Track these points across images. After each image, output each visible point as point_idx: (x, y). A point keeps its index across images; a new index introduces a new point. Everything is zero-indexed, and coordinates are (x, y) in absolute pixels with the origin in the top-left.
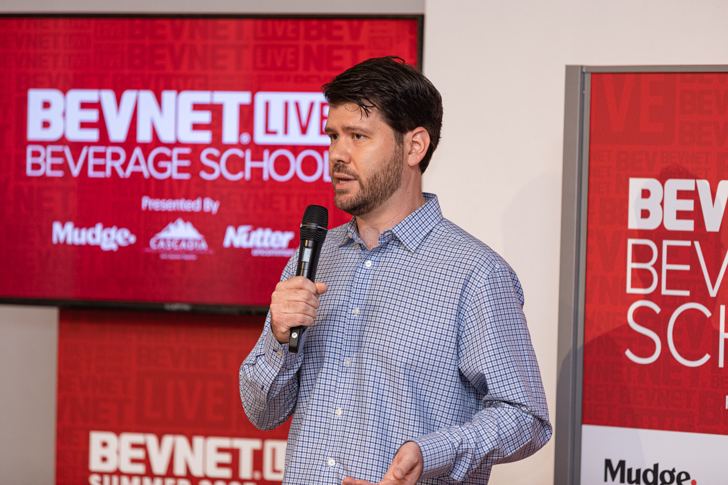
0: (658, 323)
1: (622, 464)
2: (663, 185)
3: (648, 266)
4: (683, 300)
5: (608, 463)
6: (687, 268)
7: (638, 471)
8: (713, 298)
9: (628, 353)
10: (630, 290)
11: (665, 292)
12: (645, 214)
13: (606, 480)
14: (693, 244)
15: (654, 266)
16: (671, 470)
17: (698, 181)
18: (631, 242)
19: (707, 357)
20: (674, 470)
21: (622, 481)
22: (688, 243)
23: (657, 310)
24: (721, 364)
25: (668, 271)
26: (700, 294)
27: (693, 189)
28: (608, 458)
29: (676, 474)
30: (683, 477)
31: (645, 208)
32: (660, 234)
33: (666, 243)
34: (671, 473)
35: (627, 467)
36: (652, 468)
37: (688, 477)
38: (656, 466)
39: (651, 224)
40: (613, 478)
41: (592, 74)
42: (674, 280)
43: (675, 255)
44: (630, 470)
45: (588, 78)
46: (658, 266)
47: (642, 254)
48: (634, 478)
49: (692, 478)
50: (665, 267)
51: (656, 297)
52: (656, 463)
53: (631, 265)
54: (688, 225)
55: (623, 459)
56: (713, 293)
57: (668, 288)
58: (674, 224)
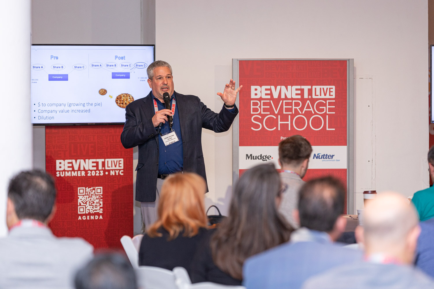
0: (261, 121)
1: (251, 155)
2: (261, 87)
3: (257, 107)
4: (268, 115)
5: (247, 155)
6: (269, 107)
7: (256, 157)
8: (276, 114)
9: (252, 128)
10: (252, 113)
11: (262, 113)
12: (256, 94)
13: (246, 159)
14: (270, 101)
15: (259, 107)
16: (265, 155)
17: (271, 86)
18: (252, 101)
19: (275, 128)
20: (266, 155)
21: (251, 159)
22: (269, 101)
23: (260, 117)
24: (279, 129)
25: (263, 108)
26: (272, 113)
27: (270, 88)
28: (247, 154)
29: (267, 156)
30: (269, 157)
31: (256, 93)
32: (260, 99)
33: (262, 101)
34: (266, 156)
35: (253, 156)
36: (260, 155)
37: (270, 157)
38: (261, 155)
39: (258, 97)
40: (249, 158)
41: (239, 61)
42: (265, 110)
43: (265, 104)
44: (253, 157)
45: (238, 62)
46: (260, 107)
47: (255, 104)
48: (255, 158)
49: (272, 157)
50: (262, 107)
51: (260, 114)
52: (261, 154)
53: (252, 107)
54: (269, 97)
55: (251, 154)
56: (276, 113)
57: (263, 112)
58: (264, 97)
